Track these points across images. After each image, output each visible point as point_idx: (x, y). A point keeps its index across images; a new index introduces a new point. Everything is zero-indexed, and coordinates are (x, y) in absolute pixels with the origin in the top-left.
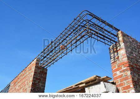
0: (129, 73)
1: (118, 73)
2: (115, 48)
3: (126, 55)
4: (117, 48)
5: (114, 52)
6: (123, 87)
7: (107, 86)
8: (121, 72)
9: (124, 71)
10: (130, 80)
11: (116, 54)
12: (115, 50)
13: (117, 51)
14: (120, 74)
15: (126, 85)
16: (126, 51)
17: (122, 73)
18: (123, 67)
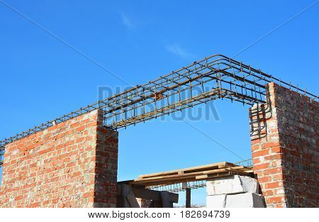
0: (279, 163)
1: (262, 159)
2: (261, 112)
3: (278, 132)
4: (264, 114)
5: (259, 121)
6: (268, 184)
7: (244, 182)
8: (266, 158)
9: (271, 158)
10: (280, 174)
11: (262, 124)
12: (261, 117)
13: (264, 120)
14: (265, 162)
15: (272, 181)
16: (278, 125)
17: (268, 161)
18: (270, 151)
